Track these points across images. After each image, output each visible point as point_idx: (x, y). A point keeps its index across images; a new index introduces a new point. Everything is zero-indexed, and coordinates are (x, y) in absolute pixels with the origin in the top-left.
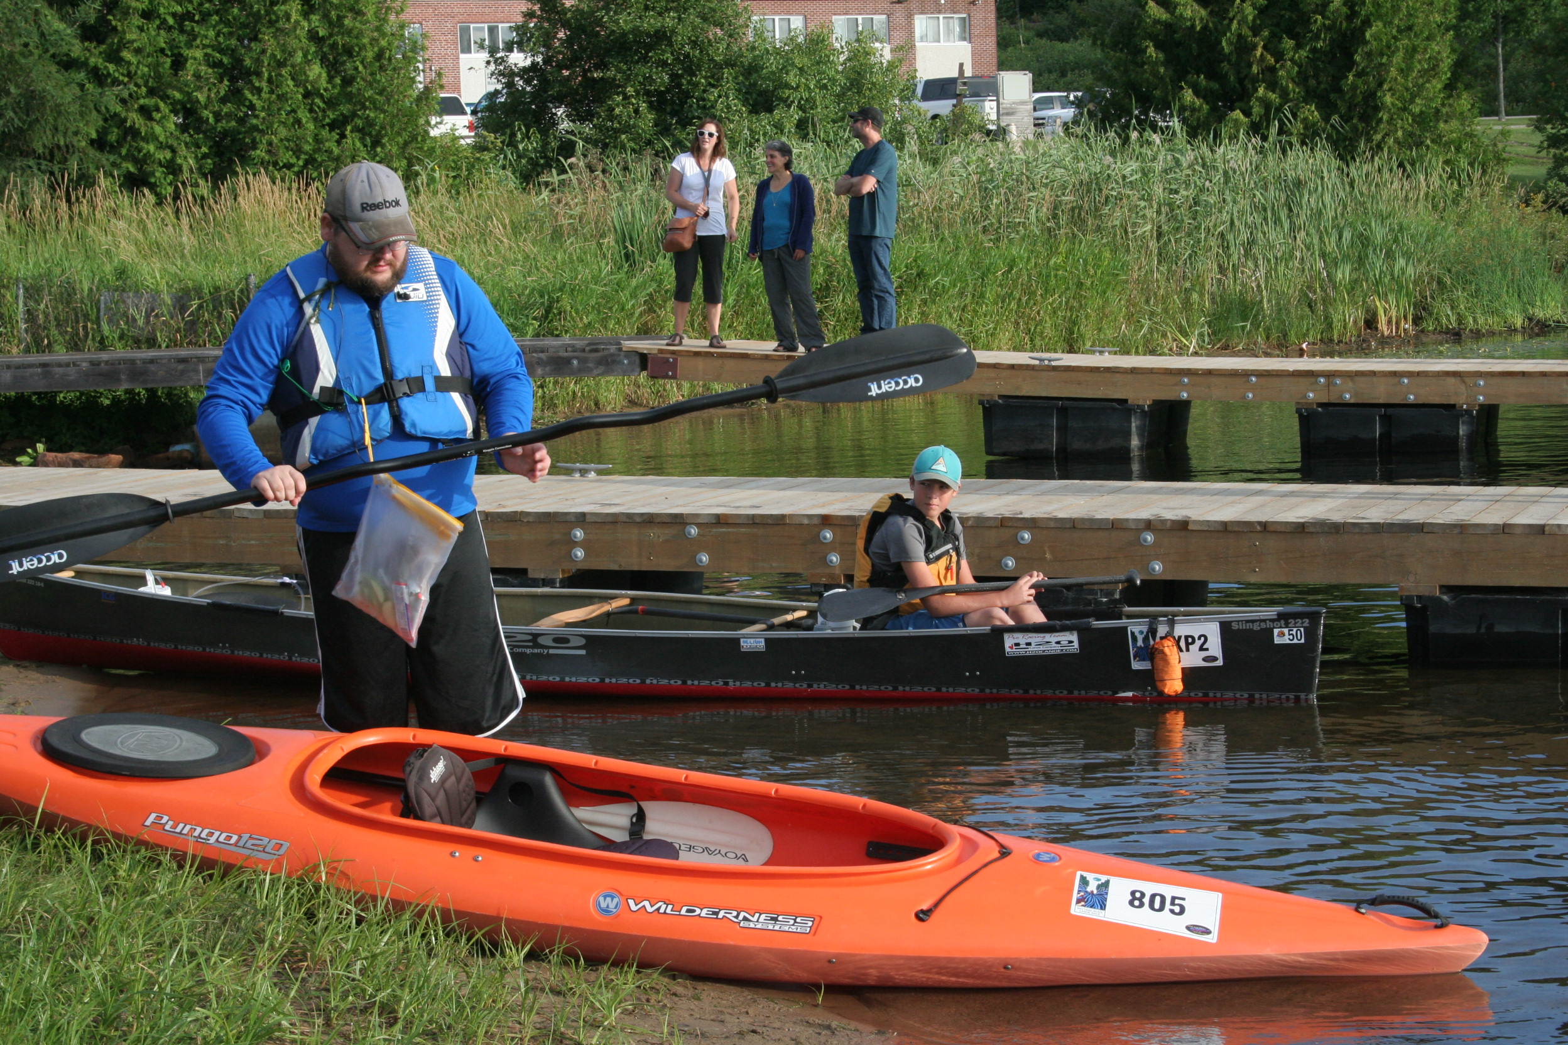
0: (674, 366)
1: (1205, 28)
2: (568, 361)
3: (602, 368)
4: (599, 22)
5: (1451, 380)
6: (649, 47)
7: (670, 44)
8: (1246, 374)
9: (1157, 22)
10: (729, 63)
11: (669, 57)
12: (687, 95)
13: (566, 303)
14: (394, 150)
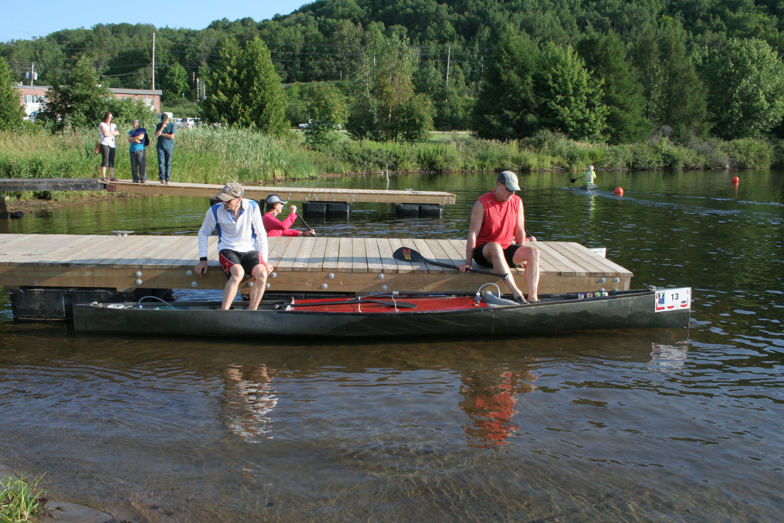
0: (115, 188)
1: (227, 102)
2: (81, 186)
3: (92, 188)
4: (70, 92)
5: (346, 195)
6: (84, 99)
7: (90, 98)
8: (288, 192)
9: (215, 100)
10: (106, 104)
11: (89, 102)
12: (94, 112)
13: (73, 167)
14: (13, 123)
